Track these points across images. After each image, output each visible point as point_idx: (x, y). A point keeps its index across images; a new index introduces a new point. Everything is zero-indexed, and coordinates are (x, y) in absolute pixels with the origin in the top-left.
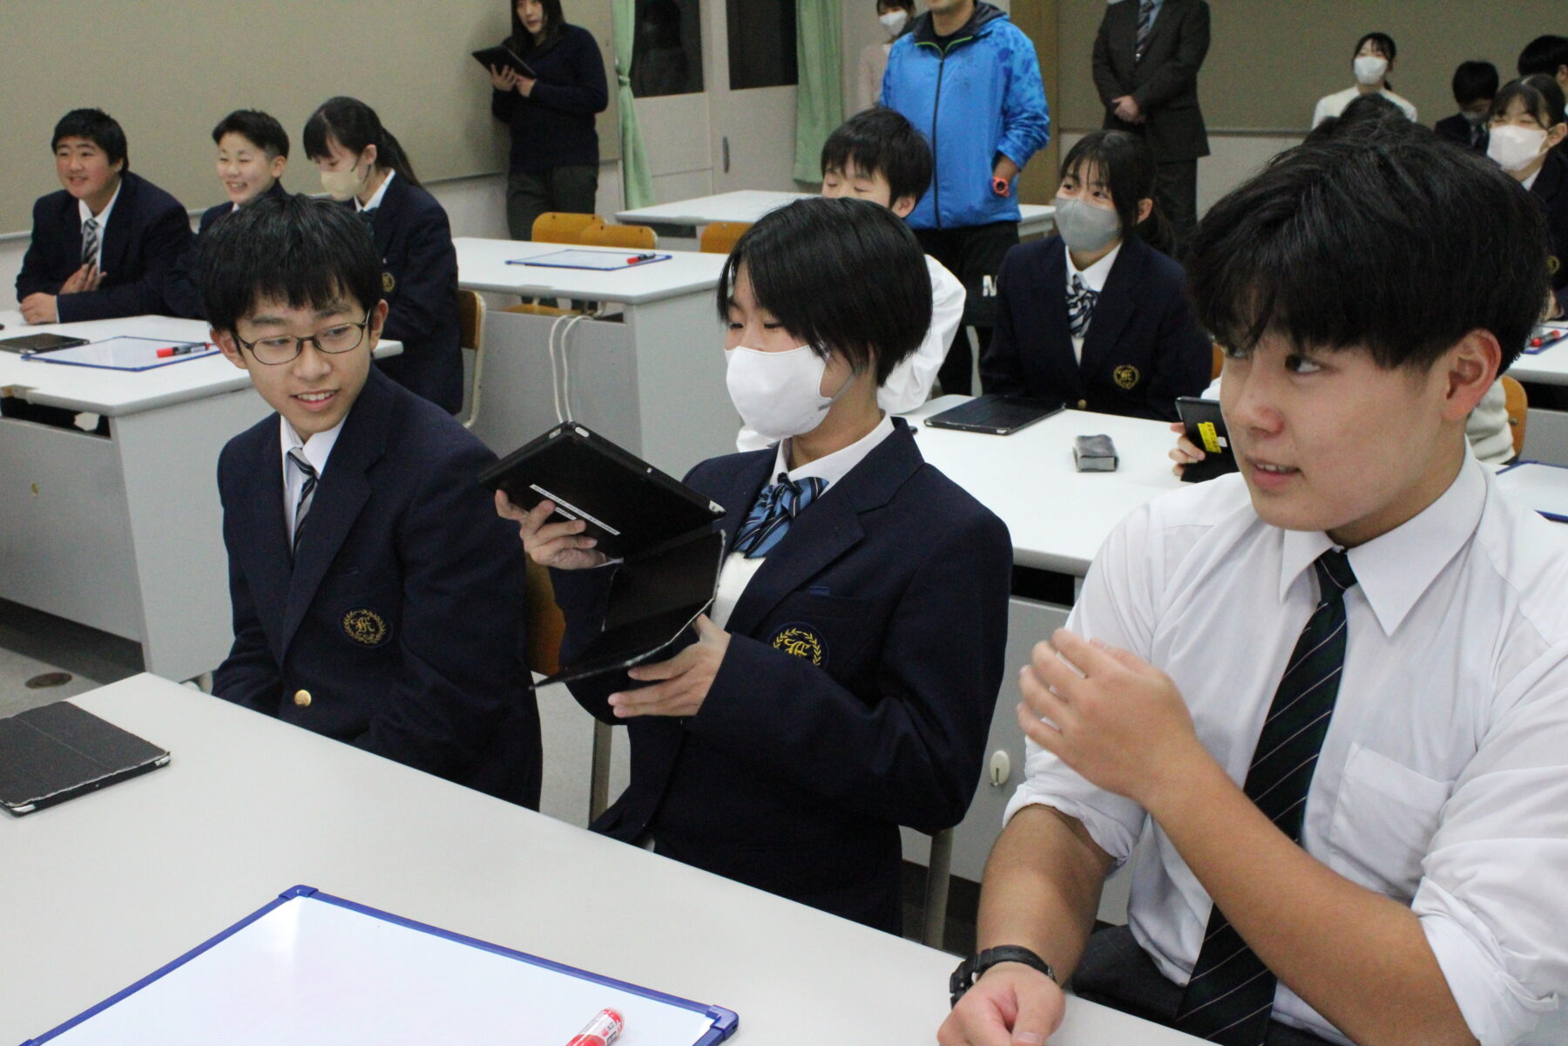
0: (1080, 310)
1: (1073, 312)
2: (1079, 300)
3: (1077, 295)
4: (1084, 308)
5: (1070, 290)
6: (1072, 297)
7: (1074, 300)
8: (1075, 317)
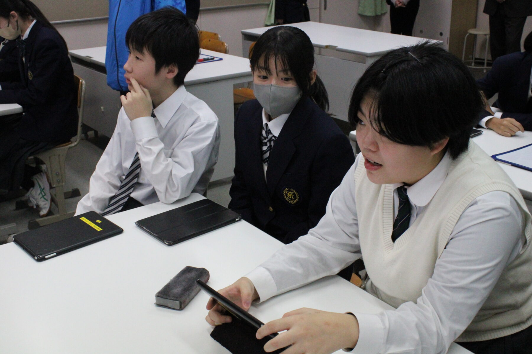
0: (268, 148)
1: (265, 148)
2: (268, 141)
3: (267, 137)
4: (270, 146)
5: (264, 133)
6: (265, 138)
7: (266, 141)
8: (266, 152)
